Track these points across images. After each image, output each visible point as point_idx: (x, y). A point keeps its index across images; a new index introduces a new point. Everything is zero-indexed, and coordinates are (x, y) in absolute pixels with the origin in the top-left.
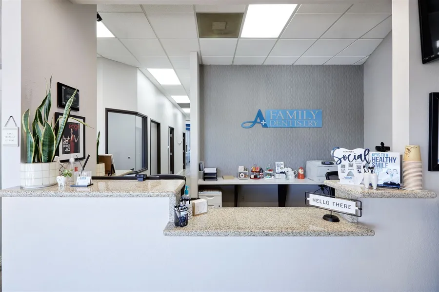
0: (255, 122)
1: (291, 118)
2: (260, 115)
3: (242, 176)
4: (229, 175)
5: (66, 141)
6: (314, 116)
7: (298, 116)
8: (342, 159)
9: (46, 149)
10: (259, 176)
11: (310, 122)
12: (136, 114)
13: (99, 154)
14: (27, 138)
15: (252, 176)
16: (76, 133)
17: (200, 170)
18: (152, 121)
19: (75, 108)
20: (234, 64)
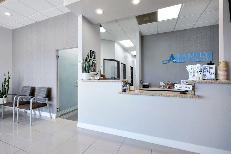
0: (170, 60)
1: (191, 57)
2: (172, 57)
3: (162, 87)
4: (155, 86)
5: (92, 68)
6: (207, 55)
7: (195, 56)
8: (191, 70)
9: (88, 69)
10: (171, 87)
11: (204, 58)
12: (115, 60)
13: (101, 74)
14: (84, 66)
15: (168, 87)
16: (95, 66)
17: (141, 83)
18: (122, 63)
19: (94, 58)
20: (158, 33)
